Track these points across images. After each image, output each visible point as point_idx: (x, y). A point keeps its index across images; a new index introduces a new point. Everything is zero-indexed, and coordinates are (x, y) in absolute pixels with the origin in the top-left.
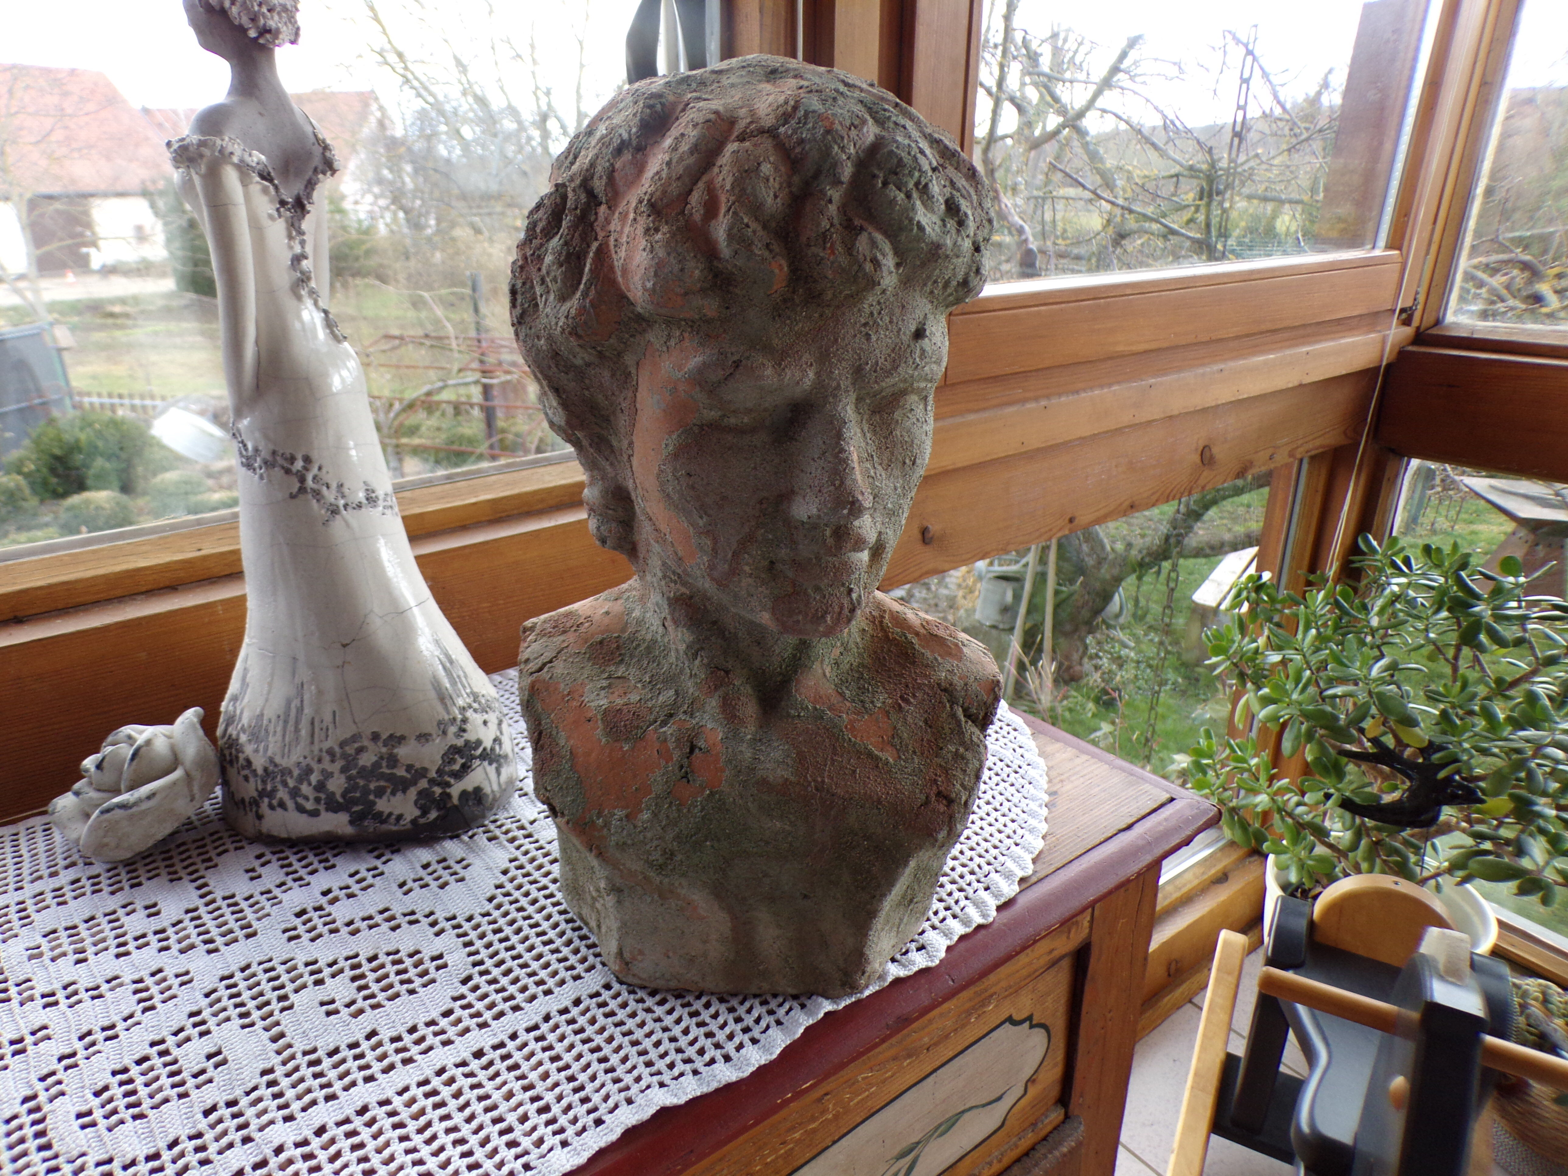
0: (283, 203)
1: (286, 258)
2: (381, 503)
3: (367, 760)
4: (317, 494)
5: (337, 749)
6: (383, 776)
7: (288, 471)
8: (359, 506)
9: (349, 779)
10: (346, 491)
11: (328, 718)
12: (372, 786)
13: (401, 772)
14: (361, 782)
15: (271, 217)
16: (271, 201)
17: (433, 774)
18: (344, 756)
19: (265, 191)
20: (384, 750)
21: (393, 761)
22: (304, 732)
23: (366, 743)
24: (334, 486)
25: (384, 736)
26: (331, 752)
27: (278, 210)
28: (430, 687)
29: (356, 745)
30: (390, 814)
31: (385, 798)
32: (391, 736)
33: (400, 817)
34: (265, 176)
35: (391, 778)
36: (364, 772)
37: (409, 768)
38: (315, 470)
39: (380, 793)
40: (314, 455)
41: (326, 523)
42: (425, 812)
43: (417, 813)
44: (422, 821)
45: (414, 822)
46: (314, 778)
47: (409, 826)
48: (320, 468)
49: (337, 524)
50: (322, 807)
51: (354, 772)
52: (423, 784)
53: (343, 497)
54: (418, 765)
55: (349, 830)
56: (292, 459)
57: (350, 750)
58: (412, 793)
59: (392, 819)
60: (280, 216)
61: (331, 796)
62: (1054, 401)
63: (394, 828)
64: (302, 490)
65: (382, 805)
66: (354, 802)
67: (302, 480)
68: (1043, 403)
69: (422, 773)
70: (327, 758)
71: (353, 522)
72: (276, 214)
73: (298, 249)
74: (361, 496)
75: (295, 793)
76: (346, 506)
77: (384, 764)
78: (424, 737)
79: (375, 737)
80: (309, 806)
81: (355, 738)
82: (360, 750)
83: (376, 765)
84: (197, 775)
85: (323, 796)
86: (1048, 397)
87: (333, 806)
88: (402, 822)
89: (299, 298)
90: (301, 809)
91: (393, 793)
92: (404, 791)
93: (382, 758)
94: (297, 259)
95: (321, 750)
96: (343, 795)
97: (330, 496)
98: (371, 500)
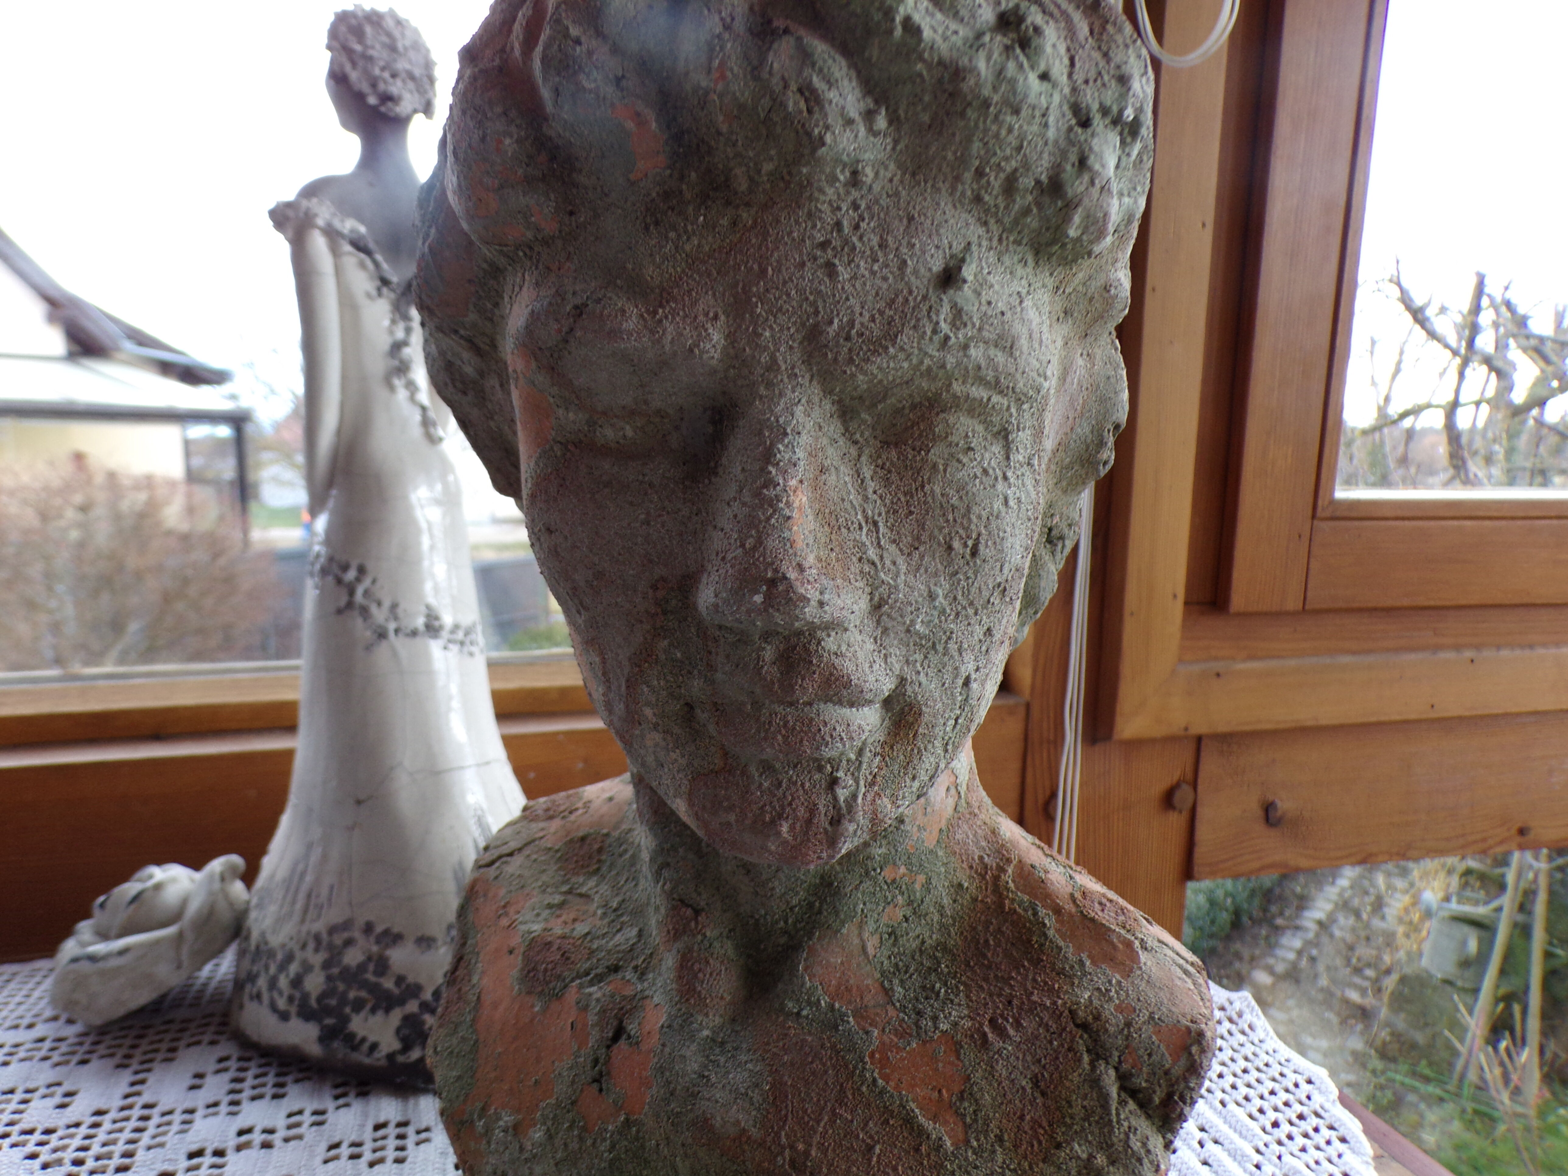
0: (385, 282)
1: (384, 342)
2: (445, 634)
3: (353, 957)
4: (365, 612)
5: (325, 936)
6: (365, 985)
7: (339, 581)
8: (414, 633)
9: (329, 978)
10: (400, 611)
11: (324, 892)
12: (352, 995)
13: (388, 984)
14: (341, 987)
15: (369, 296)
16: (371, 278)
17: (427, 996)
18: (331, 947)
19: (362, 265)
20: (375, 948)
21: (382, 965)
22: (299, 906)
23: (357, 934)
24: (387, 604)
25: (379, 929)
26: (317, 938)
27: (379, 290)
28: (449, 875)
29: (346, 935)
30: (364, 1040)
31: (363, 1014)
32: (386, 932)
33: (374, 1047)
34: (359, 246)
35: (374, 989)
36: (345, 972)
37: (400, 980)
38: (367, 583)
39: (358, 1006)
40: (370, 566)
41: (369, 648)
42: (407, 1048)
43: (396, 1045)
44: (401, 1059)
45: (391, 1057)
46: (294, 968)
47: (383, 1063)
48: (374, 581)
49: (382, 651)
50: (293, 1010)
51: (335, 971)
52: (412, 1007)
53: (396, 618)
54: (411, 979)
55: (314, 1049)
56: (345, 568)
57: (338, 940)
58: (396, 1017)
59: (366, 1047)
60: (380, 294)
61: (305, 996)
62: (1487, 653)
63: (367, 1061)
64: (350, 605)
65: (360, 1025)
66: (327, 1011)
67: (352, 592)
68: (1469, 654)
69: (414, 990)
70: (311, 945)
71: (403, 653)
72: (374, 293)
73: (400, 334)
74: (420, 622)
75: (273, 984)
76: (397, 631)
77: (371, 967)
78: (426, 942)
79: (368, 928)
80: (282, 1004)
81: (347, 925)
82: (349, 943)
83: (362, 967)
84: (189, 936)
85: (298, 995)
86: (1478, 647)
87: (307, 1014)
88: (377, 1055)
89: (392, 388)
90: (274, 1008)
91: (373, 1011)
92: (388, 1010)
93: (369, 959)
94: (397, 347)
95: (308, 933)
96: (319, 1000)
97: (379, 615)
98: (433, 628)
